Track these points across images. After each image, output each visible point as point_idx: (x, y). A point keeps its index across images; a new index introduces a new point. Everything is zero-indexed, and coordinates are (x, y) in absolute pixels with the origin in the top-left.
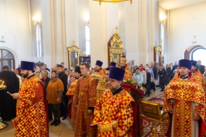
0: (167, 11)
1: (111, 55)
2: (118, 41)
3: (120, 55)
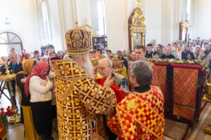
1: (132, 34)
2: (140, 17)
3: (142, 33)
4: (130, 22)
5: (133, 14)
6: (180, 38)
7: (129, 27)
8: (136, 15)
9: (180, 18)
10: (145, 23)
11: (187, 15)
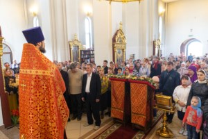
0: (165, 4)
1: (116, 50)
2: (122, 37)
3: (123, 50)
4: (114, 40)
5: (116, 34)
6: (154, 53)
7: (113, 45)
8: (119, 35)
9: (154, 38)
10: (126, 41)
11: (159, 36)
